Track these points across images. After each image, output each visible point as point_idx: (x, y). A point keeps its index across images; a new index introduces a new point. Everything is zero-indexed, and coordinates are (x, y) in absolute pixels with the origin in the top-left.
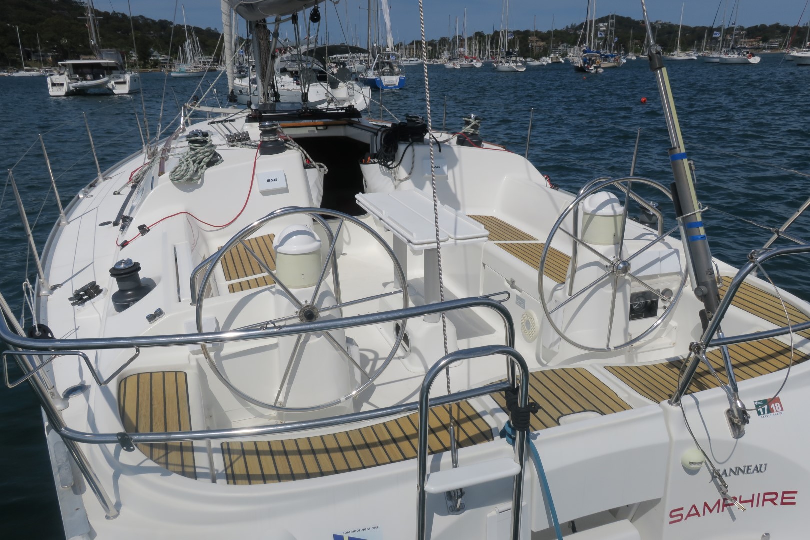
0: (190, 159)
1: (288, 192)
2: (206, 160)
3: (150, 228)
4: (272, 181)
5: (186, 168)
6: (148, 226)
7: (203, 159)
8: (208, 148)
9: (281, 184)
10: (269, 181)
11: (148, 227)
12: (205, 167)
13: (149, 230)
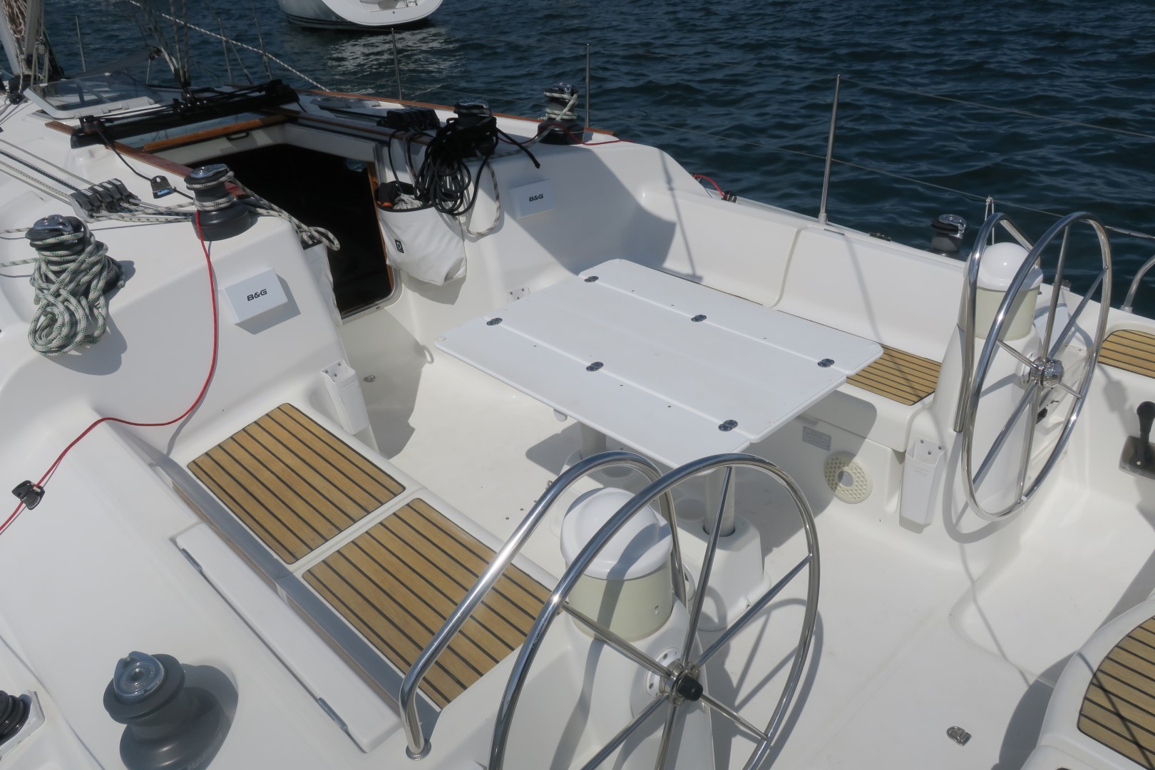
0: (62, 291)
1: (299, 313)
2: (99, 284)
3: (42, 485)
4: (257, 295)
5: (67, 318)
6: (35, 481)
7: (89, 283)
8: (91, 255)
9: (276, 298)
10: (250, 298)
11: (36, 483)
12: (102, 301)
13: (42, 493)
